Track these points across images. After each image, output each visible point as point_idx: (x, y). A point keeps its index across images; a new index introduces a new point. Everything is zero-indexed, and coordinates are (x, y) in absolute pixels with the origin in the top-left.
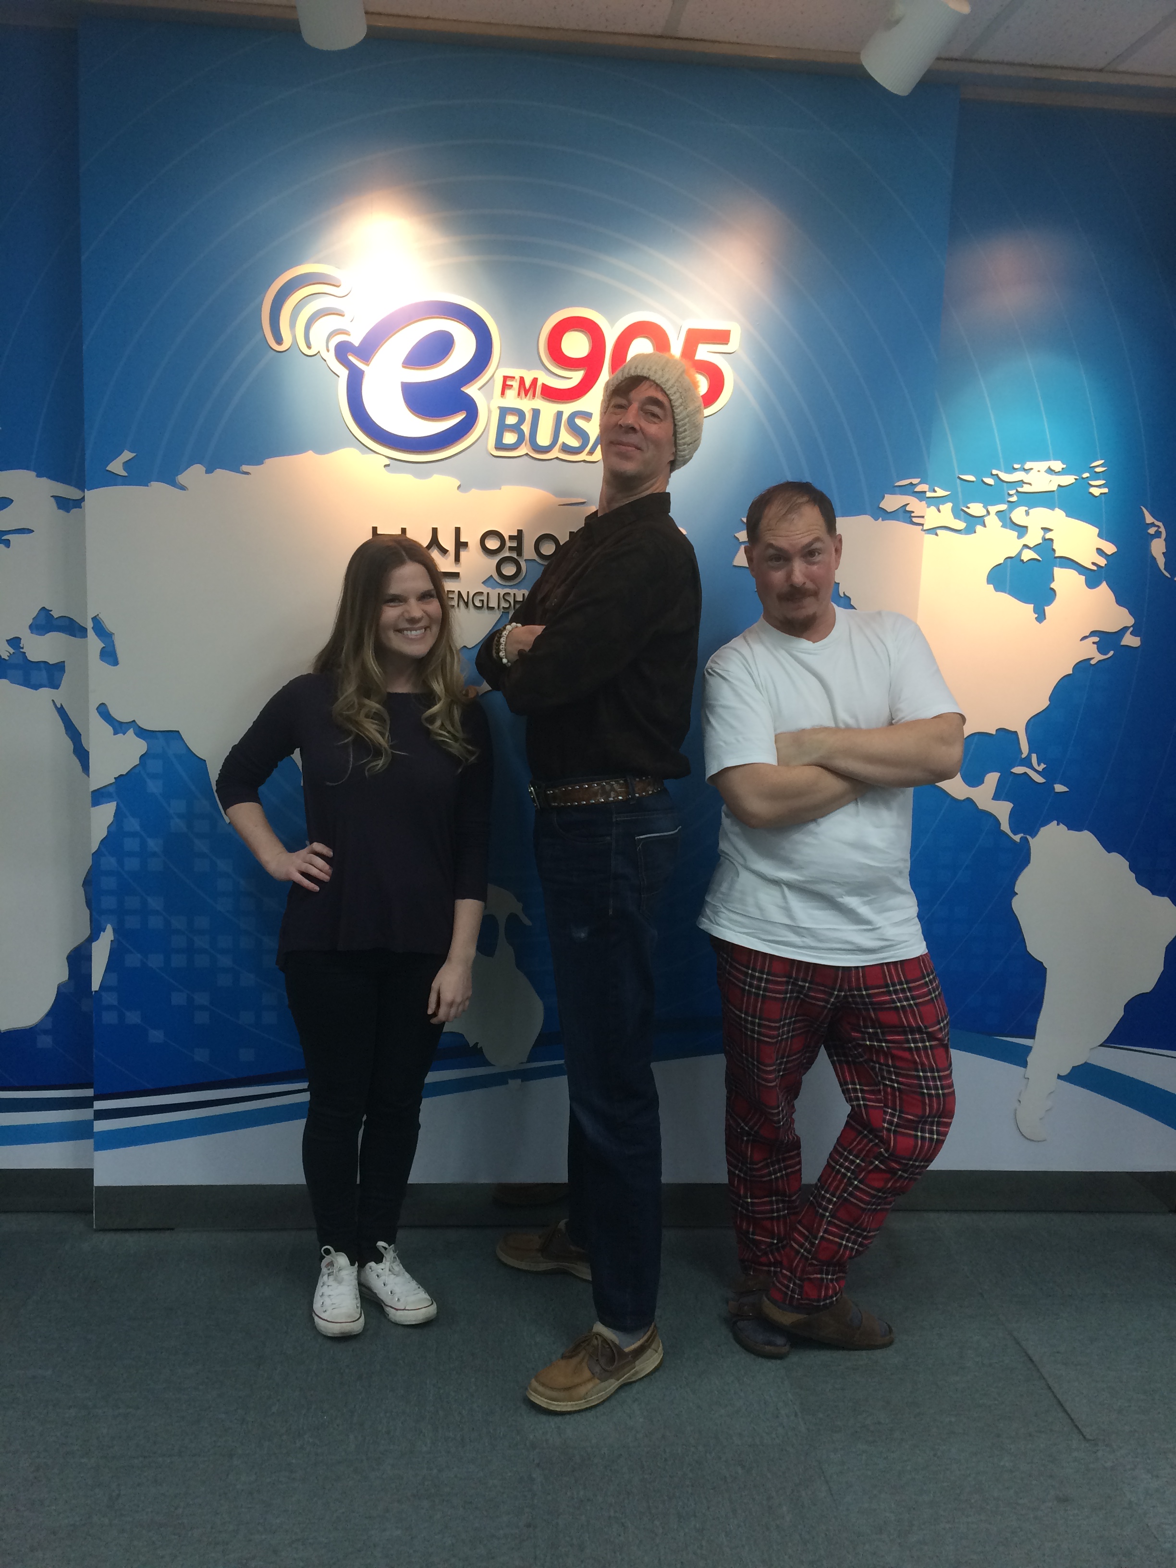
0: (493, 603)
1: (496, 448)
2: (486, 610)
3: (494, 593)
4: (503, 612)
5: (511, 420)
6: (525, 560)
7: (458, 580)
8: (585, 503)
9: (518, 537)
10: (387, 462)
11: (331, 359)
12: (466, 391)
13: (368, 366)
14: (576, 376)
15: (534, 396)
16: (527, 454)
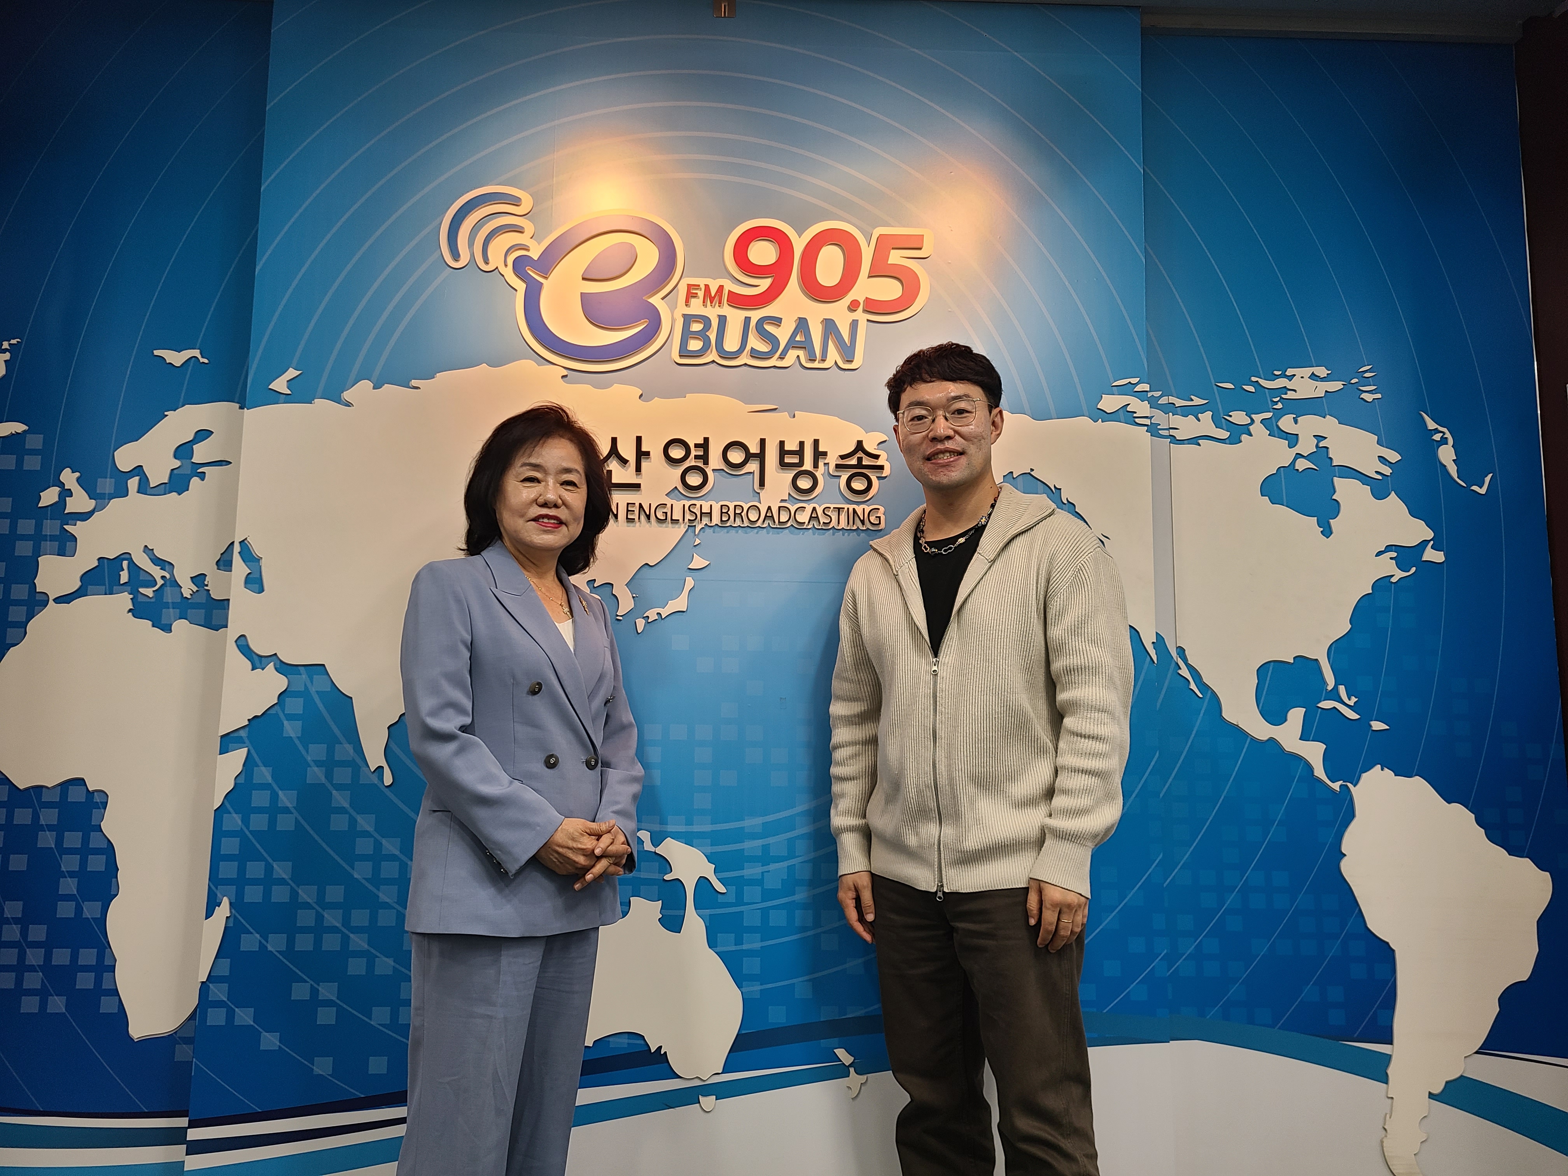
0: (677, 515)
1: (680, 356)
2: (670, 525)
3: (678, 506)
4: (689, 526)
5: (696, 327)
6: (713, 470)
7: (639, 493)
8: (776, 409)
9: (705, 445)
10: (565, 372)
11: (509, 273)
12: (649, 300)
13: (546, 278)
14: (764, 284)
15: (720, 303)
16: (713, 361)
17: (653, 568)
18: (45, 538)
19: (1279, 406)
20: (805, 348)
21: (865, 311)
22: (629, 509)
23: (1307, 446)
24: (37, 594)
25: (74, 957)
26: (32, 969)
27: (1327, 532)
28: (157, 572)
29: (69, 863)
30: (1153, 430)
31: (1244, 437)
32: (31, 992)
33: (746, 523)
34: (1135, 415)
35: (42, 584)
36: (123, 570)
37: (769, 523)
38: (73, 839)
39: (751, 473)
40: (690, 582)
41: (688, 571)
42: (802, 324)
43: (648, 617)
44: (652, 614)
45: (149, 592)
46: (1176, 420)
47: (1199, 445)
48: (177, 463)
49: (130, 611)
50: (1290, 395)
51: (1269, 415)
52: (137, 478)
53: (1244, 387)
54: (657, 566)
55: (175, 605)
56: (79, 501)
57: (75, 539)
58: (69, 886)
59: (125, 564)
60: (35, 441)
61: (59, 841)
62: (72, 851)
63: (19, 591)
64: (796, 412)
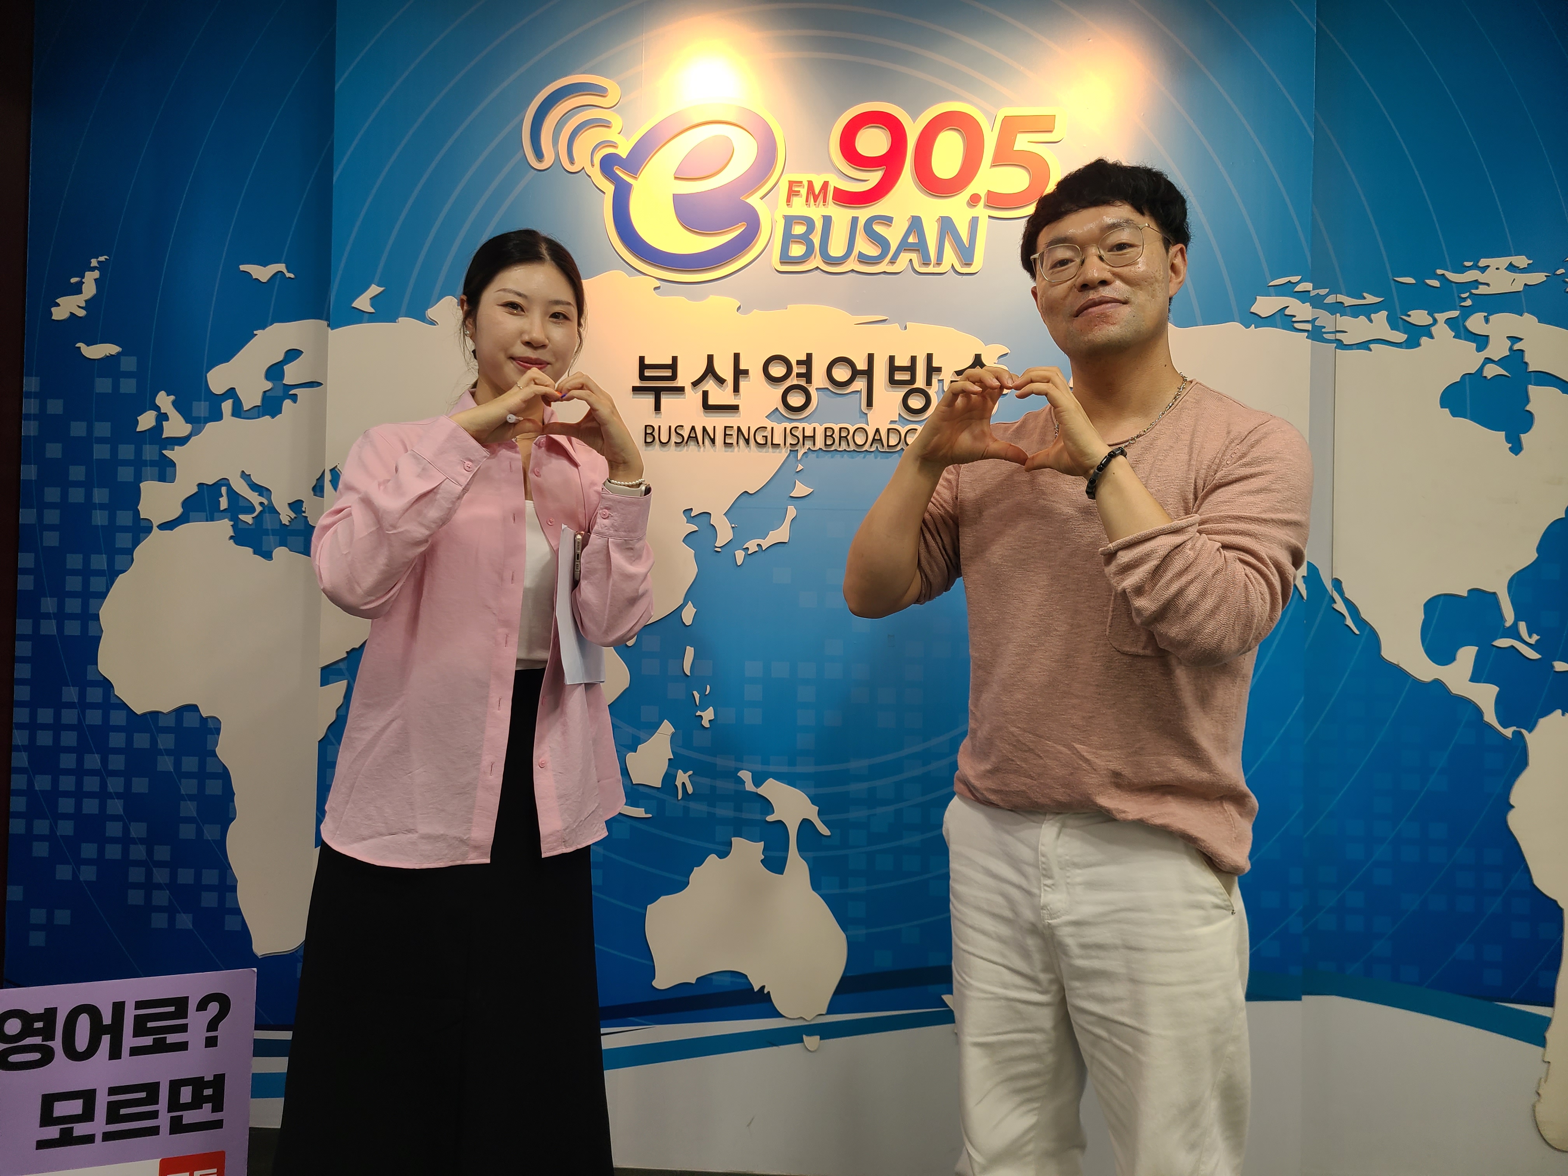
0: (778, 439)
1: (781, 262)
2: (771, 449)
3: (779, 429)
5: (799, 230)
6: (816, 389)
7: (737, 415)
8: (885, 320)
9: (807, 362)
10: (658, 283)
11: (596, 174)
12: (747, 201)
13: (636, 178)
14: (874, 177)
15: (825, 201)
16: (817, 268)
17: (753, 496)
18: (145, 463)
19: (1469, 303)
20: (918, 250)
21: (987, 206)
22: (727, 433)
23: (1498, 349)
24: (141, 521)
25: (198, 877)
26: (159, 887)
27: (1516, 448)
28: (255, 499)
29: (188, 787)
30: (1316, 334)
31: (1424, 340)
32: (160, 909)
33: (852, 447)
34: (1294, 319)
35: (146, 509)
36: (223, 496)
37: (877, 446)
38: (190, 763)
39: (858, 391)
40: (792, 512)
41: (790, 499)
42: (916, 224)
43: (747, 548)
44: (752, 545)
45: (248, 518)
46: (1344, 322)
47: (1370, 350)
48: (269, 385)
49: (231, 538)
50: (1482, 290)
51: (1455, 314)
52: (230, 402)
53: (1427, 281)
54: (757, 494)
55: (275, 532)
56: (176, 426)
57: (173, 464)
58: (189, 809)
59: (224, 490)
60: (129, 364)
61: (177, 764)
62: (189, 775)
63: (124, 518)
64: (907, 323)
